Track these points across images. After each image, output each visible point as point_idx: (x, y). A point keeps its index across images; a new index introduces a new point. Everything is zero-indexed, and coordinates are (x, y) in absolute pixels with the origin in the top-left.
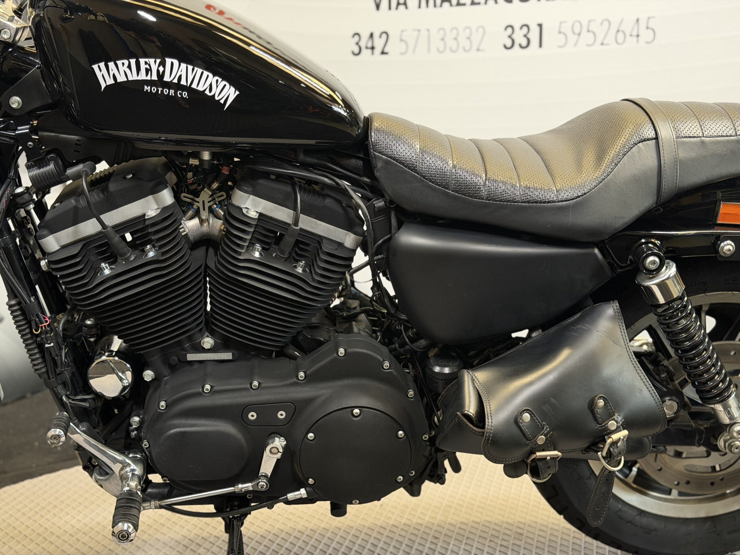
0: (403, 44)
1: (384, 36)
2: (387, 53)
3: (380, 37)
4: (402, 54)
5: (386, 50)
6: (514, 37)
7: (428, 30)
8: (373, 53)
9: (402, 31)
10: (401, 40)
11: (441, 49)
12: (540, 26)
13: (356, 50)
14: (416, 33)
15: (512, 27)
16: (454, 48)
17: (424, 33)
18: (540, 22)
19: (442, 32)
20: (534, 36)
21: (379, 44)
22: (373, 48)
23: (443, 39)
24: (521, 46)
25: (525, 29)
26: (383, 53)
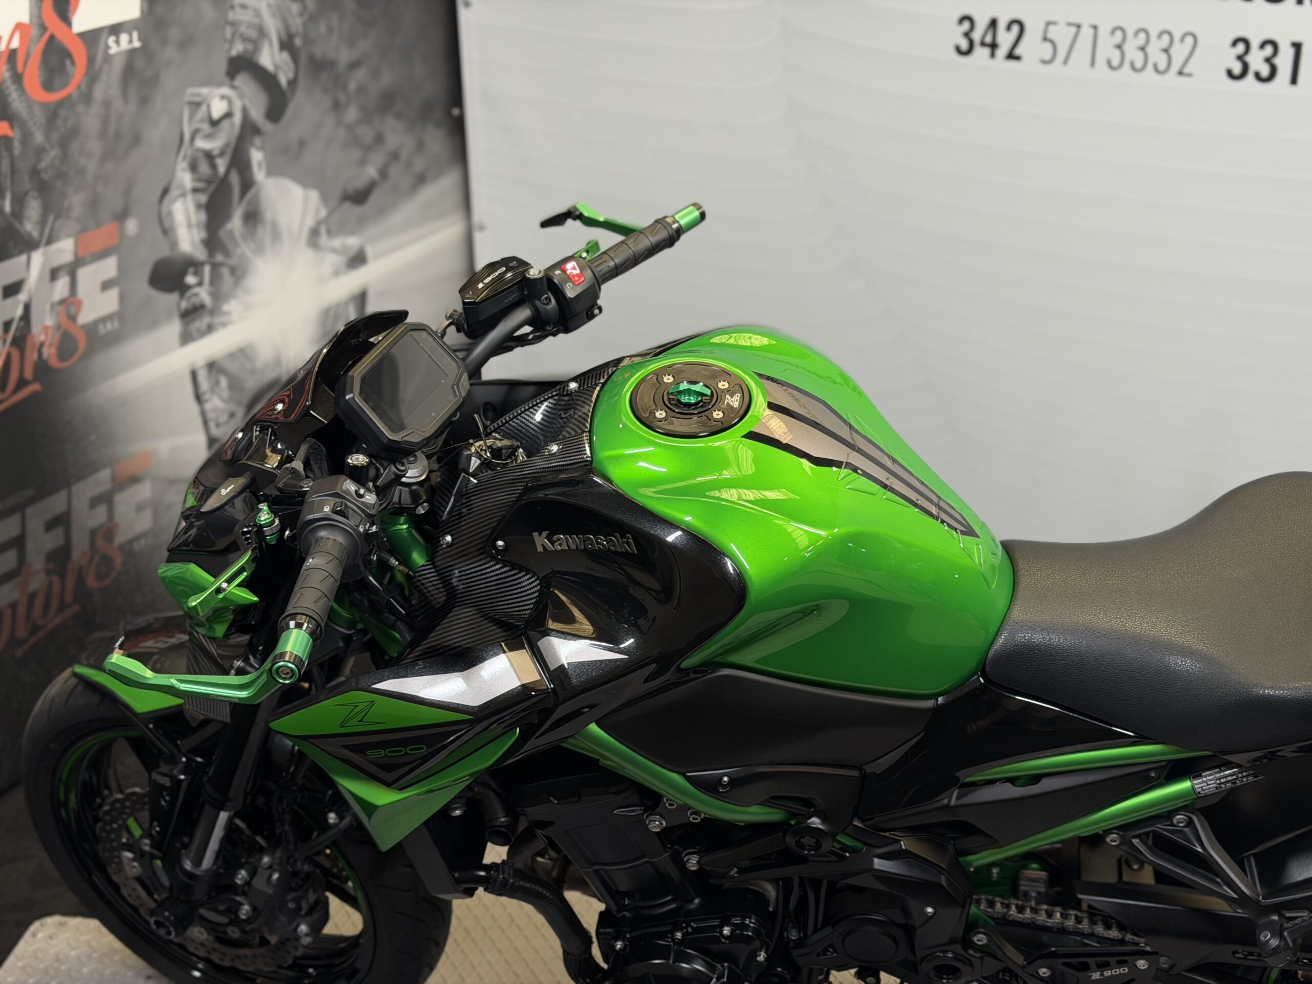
0: (1048, 47)
1: (1015, 28)
2: (1018, 58)
3: (1009, 28)
4: (1044, 62)
5: (1018, 51)
6: (1249, 58)
7: (1095, 28)
8: (993, 55)
9: (1048, 24)
10: (1045, 39)
11: (1115, 63)
12: (1297, 47)
13: (964, 45)
14: (1073, 30)
15: (1246, 42)
16: (1138, 65)
17: (1087, 32)
18: (1297, 39)
19: (1119, 34)
20: (1284, 62)
21: (1005, 39)
22: (994, 46)
23: (1119, 47)
24: (1258, 76)
25: (1269, 50)
26: (1011, 56)
